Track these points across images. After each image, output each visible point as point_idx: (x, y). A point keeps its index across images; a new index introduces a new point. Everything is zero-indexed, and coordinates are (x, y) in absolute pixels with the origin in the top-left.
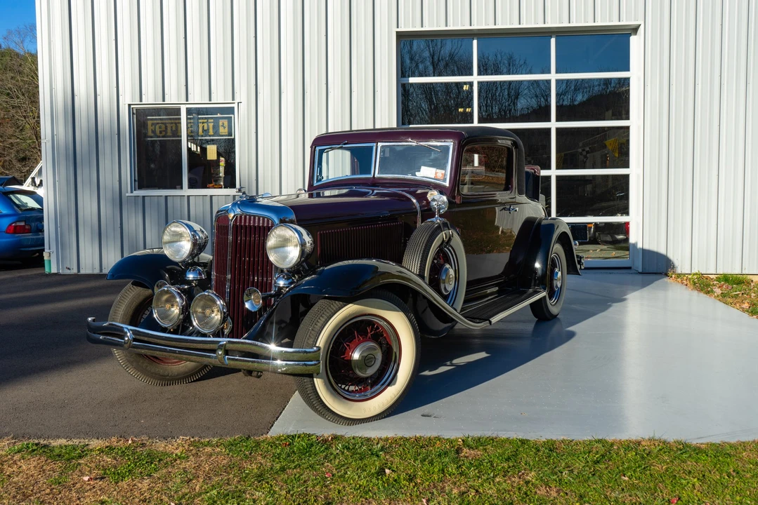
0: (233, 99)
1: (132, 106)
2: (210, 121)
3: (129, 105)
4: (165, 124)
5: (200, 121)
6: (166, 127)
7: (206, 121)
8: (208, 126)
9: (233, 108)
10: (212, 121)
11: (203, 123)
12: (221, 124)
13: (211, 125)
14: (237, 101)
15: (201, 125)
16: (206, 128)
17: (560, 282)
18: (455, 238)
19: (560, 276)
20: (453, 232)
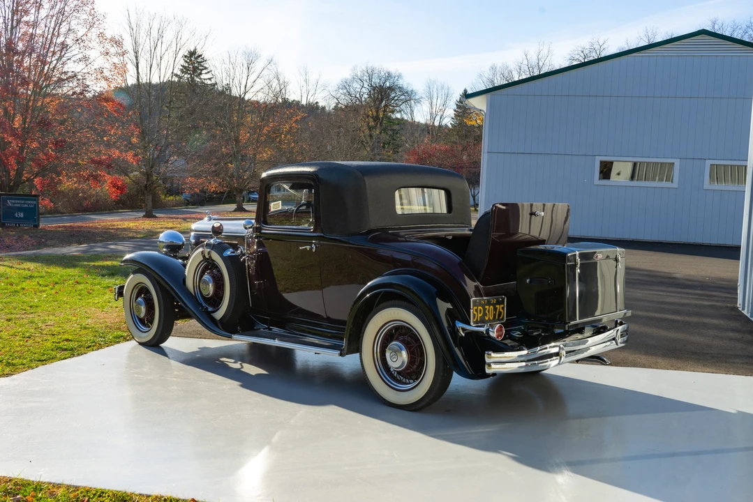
17: (394, 360)
18: (216, 257)
19: (397, 352)
20: (213, 251)
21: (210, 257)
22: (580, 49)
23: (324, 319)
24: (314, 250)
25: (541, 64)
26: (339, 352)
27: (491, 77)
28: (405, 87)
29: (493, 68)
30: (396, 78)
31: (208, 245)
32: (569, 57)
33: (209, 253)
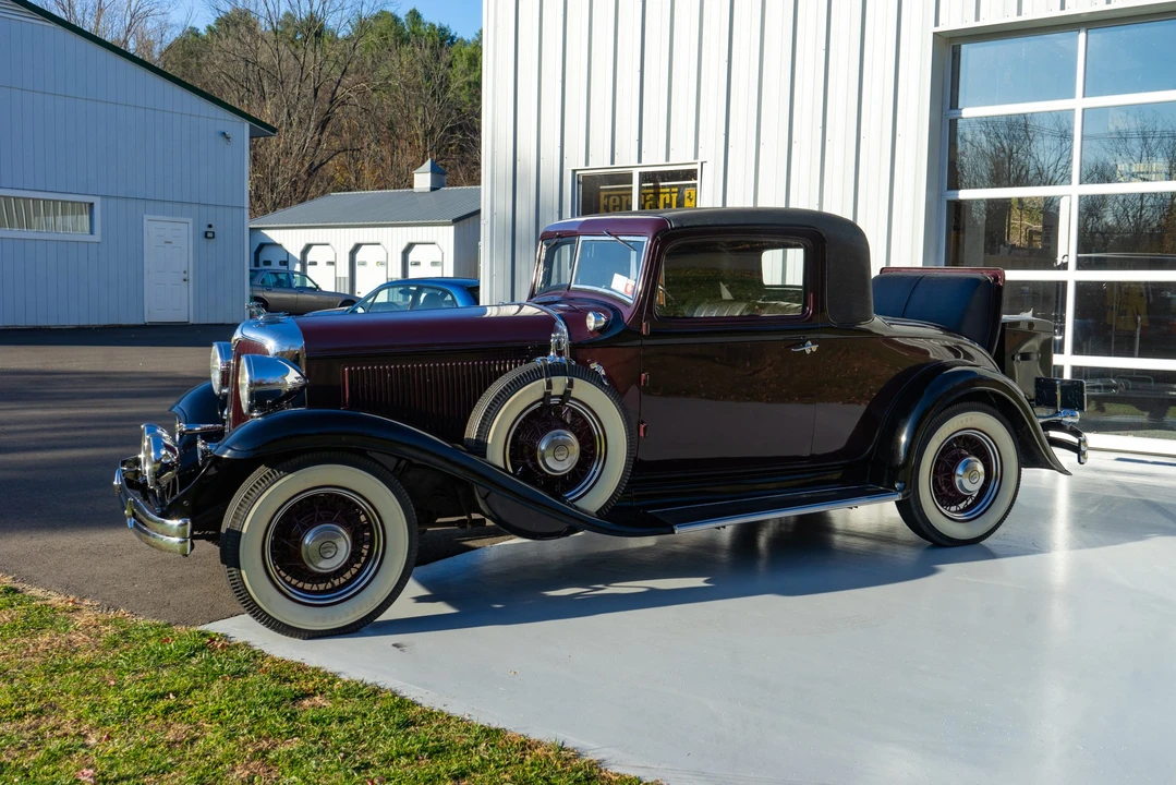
0: (696, 157)
1: (578, 173)
2: (673, 190)
3: (574, 171)
4: (619, 196)
5: (662, 190)
6: (621, 200)
7: (668, 190)
8: (671, 197)
9: (696, 170)
10: (676, 190)
11: (665, 193)
12: (687, 195)
13: (674, 196)
14: (699, 161)
15: (662, 196)
16: (668, 202)
17: (975, 481)
20: (577, 381)
21: (566, 396)
23: (805, 458)
26: (899, 494)
31: (557, 370)
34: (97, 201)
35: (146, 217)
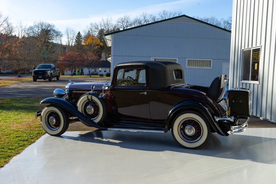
0: (260, 44)
9: (260, 48)
17: (190, 132)
18: (95, 98)
19: (191, 129)
20: (93, 96)
21: (91, 99)
22: (121, 18)
23: (149, 119)
24: (146, 94)
25: (108, 23)
26: (164, 131)
27: (91, 27)
28: (56, 30)
29: (91, 24)
30: (52, 26)
31: (90, 94)
32: (117, 21)
33: (91, 97)
34: (212, 60)
35: (223, 63)
